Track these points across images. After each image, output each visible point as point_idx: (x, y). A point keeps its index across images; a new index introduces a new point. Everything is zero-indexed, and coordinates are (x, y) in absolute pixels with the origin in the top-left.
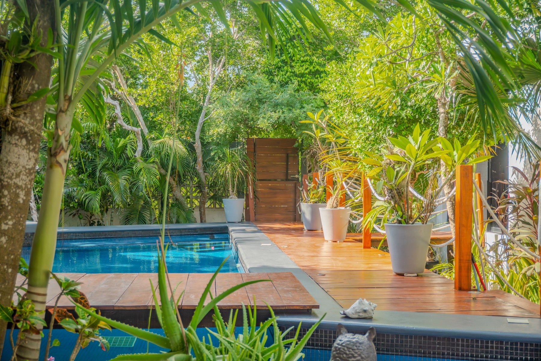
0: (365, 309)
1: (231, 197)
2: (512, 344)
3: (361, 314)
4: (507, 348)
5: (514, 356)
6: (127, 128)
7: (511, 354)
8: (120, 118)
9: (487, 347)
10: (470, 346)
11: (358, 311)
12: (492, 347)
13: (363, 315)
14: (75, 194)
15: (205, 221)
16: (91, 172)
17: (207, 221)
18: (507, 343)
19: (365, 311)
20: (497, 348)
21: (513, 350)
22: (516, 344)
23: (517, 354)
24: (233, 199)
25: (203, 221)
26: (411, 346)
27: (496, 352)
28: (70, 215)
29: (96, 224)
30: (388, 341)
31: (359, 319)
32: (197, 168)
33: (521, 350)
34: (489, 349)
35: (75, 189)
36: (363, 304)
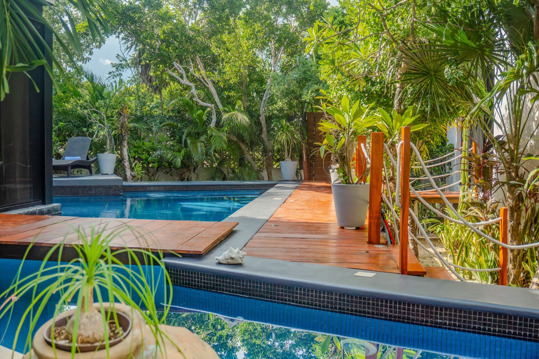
0: (232, 256)
1: (286, 160)
2: (340, 295)
3: (229, 261)
4: (336, 299)
5: (342, 307)
6: (202, 104)
7: (340, 304)
8: (195, 97)
9: (320, 297)
10: (306, 294)
11: (227, 258)
12: (324, 297)
13: (230, 261)
14: (165, 155)
15: (272, 179)
16: (178, 138)
17: (273, 179)
18: (336, 294)
19: (232, 258)
20: (328, 298)
21: (341, 301)
22: (344, 295)
23: (344, 305)
24: (288, 162)
25: (270, 179)
26: (260, 291)
27: (328, 302)
28: (165, 172)
29: (186, 179)
30: (243, 285)
31: (228, 264)
32: (263, 136)
33: (348, 301)
34: (322, 299)
35: (165, 152)
36: (232, 252)
